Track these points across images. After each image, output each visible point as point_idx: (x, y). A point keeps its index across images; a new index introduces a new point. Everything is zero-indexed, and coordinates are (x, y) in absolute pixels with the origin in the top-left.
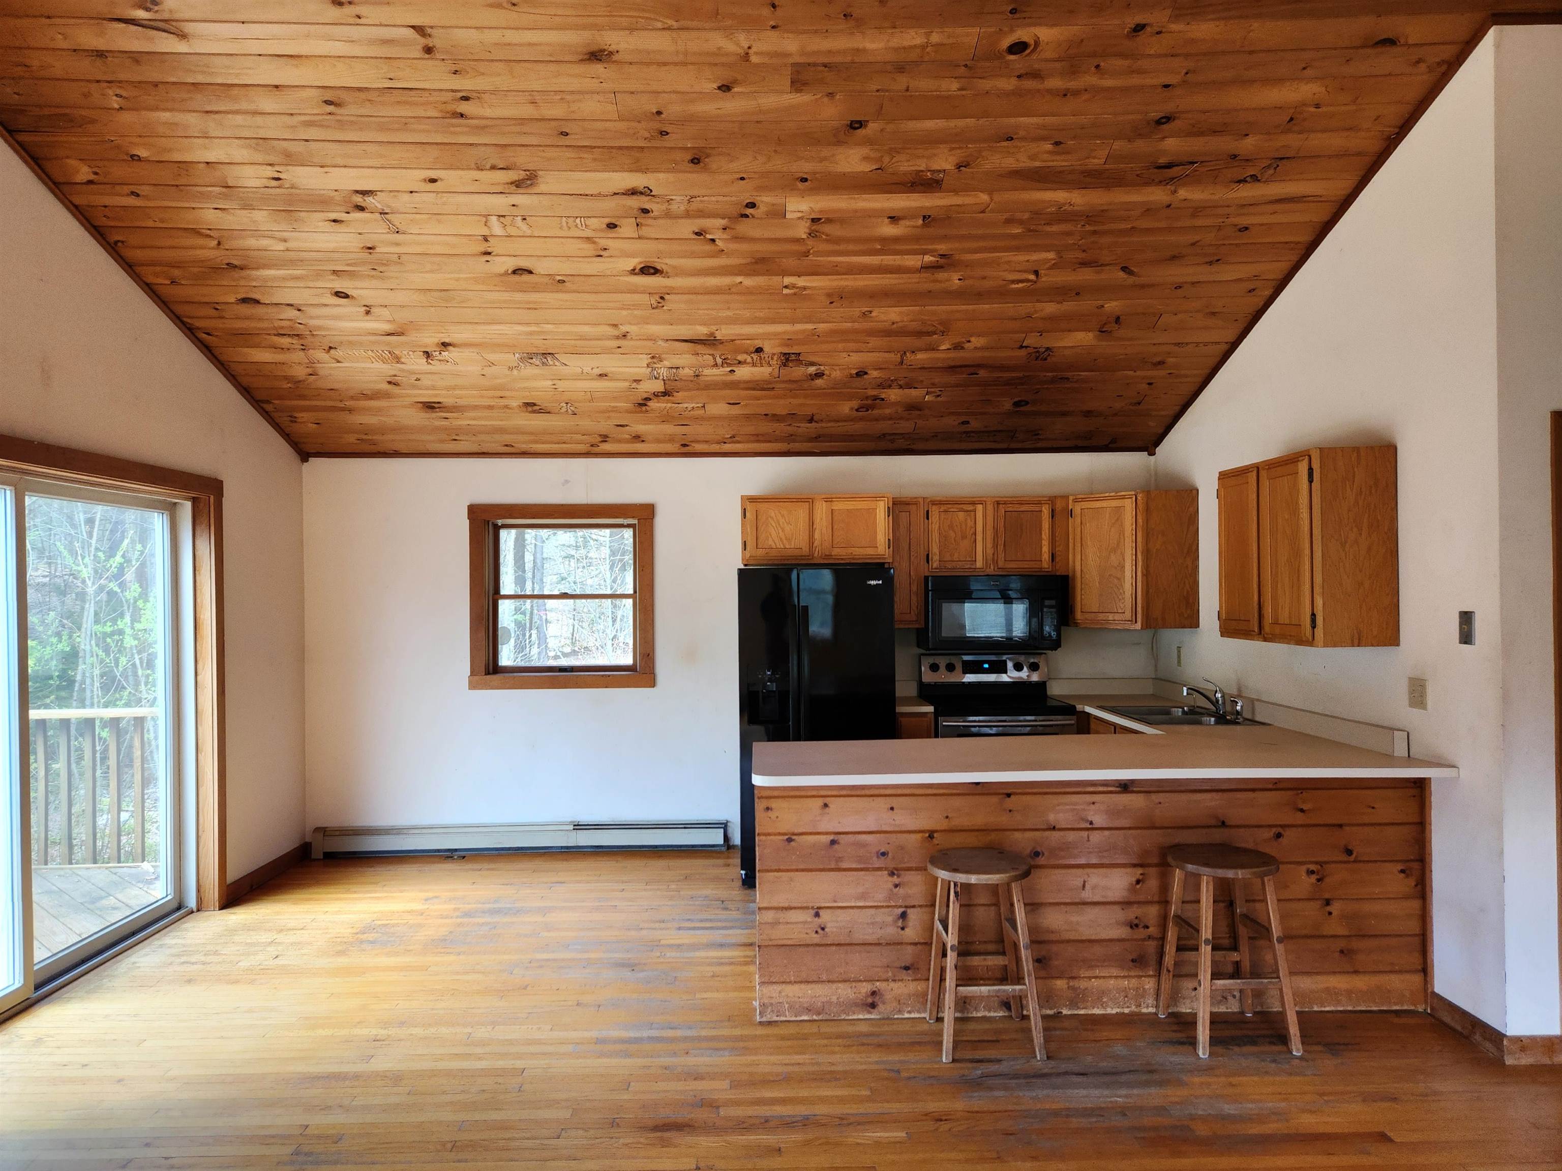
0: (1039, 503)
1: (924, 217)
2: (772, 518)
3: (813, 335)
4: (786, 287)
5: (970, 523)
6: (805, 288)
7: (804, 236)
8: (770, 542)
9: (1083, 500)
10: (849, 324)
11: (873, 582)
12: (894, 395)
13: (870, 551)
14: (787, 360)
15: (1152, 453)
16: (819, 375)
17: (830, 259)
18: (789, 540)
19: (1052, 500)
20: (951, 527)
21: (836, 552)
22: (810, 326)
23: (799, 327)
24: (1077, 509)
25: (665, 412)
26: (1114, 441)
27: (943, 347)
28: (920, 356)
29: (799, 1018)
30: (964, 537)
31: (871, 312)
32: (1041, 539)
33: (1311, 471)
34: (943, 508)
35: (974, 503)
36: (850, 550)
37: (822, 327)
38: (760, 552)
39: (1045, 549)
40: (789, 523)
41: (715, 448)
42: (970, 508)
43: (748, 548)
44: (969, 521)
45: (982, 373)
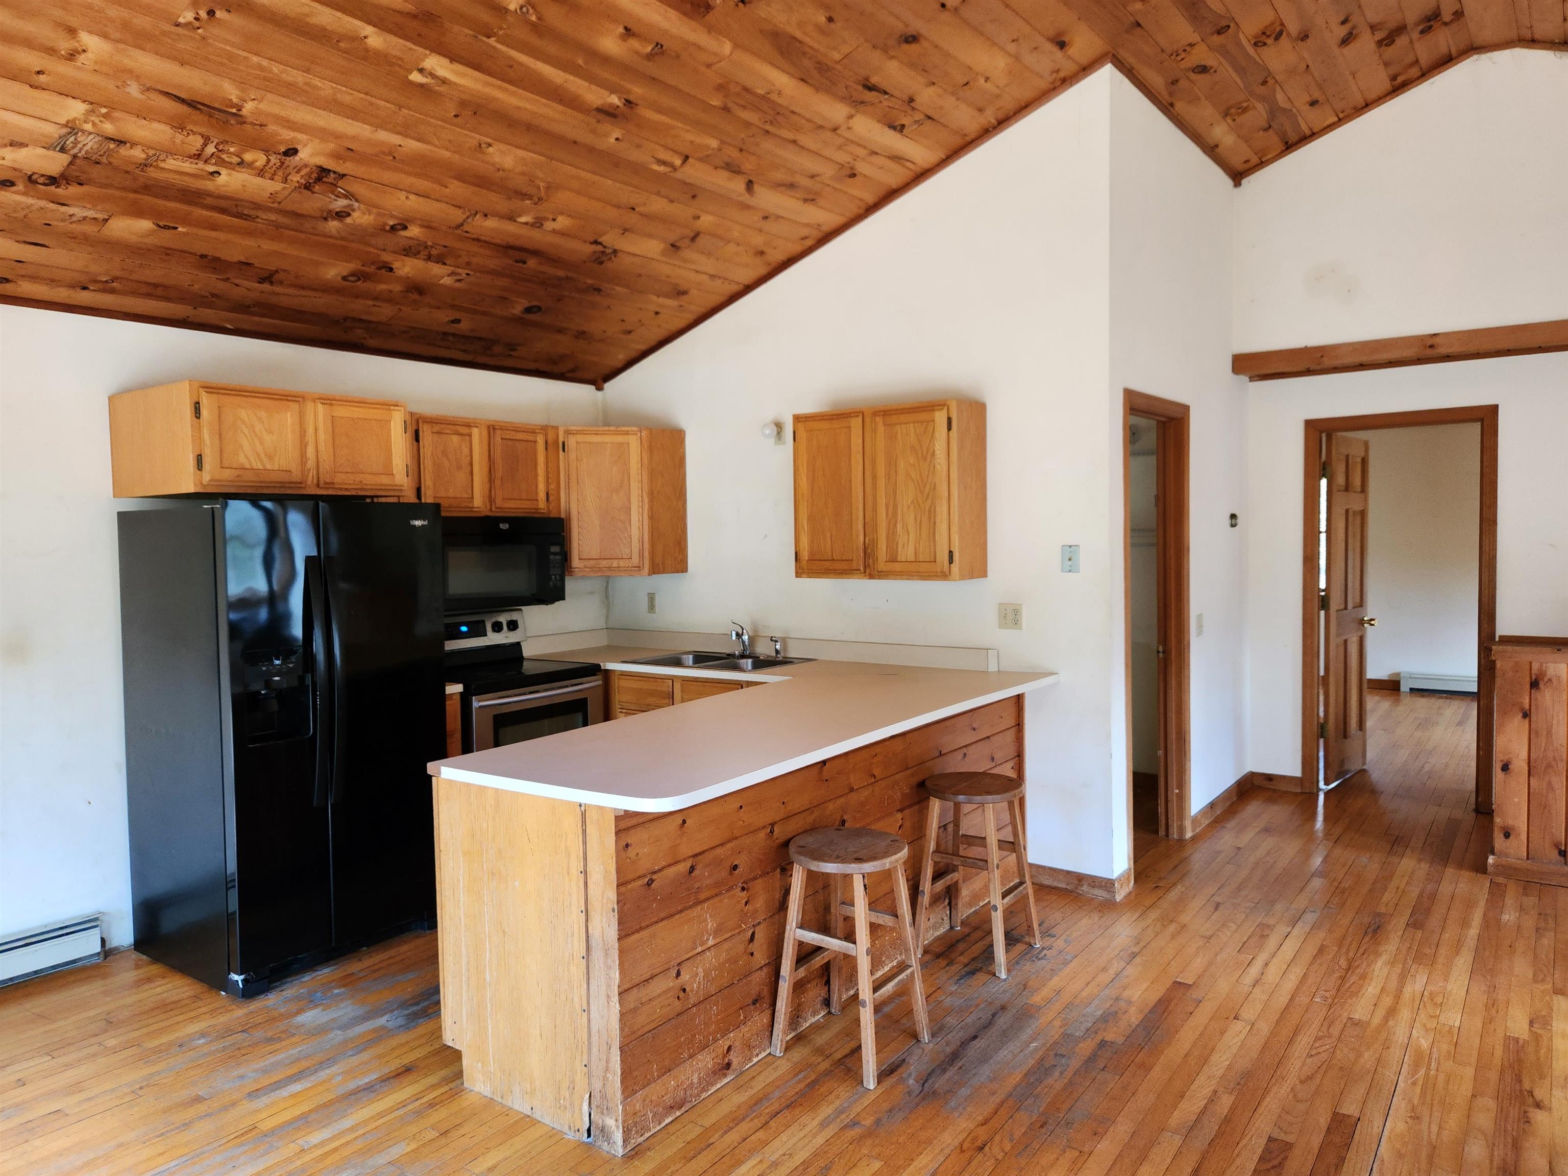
0: (534, 432)
1: (657, 44)
2: (244, 422)
3: (390, 154)
4: (421, 71)
5: (466, 450)
6: (444, 81)
7: (512, 7)
8: (242, 459)
9: (578, 433)
10: (447, 154)
11: (418, 523)
12: (407, 267)
13: (385, 480)
14: (319, 180)
15: (599, 388)
16: (341, 215)
17: (514, 54)
18: (270, 458)
19: (545, 429)
20: (445, 453)
21: (340, 479)
22: (395, 139)
23: (383, 136)
24: (572, 442)
25: (20, 215)
26: (573, 370)
27: (523, 219)
28: (491, 223)
29: (663, 1124)
30: (459, 468)
31: (490, 145)
32: (536, 476)
33: (949, 420)
34: (436, 428)
35: (468, 426)
36: (360, 477)
37: (412, 145)
38: (227, 474)
39: (541, 487)
40: (270, 432)
41: (61, 294)
42: (464, 430)
43: (207, 466)
44: (463, 447)
45: (532, 263)
